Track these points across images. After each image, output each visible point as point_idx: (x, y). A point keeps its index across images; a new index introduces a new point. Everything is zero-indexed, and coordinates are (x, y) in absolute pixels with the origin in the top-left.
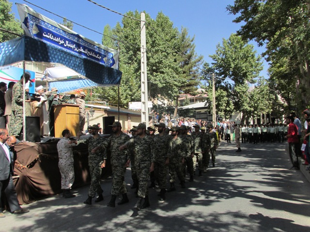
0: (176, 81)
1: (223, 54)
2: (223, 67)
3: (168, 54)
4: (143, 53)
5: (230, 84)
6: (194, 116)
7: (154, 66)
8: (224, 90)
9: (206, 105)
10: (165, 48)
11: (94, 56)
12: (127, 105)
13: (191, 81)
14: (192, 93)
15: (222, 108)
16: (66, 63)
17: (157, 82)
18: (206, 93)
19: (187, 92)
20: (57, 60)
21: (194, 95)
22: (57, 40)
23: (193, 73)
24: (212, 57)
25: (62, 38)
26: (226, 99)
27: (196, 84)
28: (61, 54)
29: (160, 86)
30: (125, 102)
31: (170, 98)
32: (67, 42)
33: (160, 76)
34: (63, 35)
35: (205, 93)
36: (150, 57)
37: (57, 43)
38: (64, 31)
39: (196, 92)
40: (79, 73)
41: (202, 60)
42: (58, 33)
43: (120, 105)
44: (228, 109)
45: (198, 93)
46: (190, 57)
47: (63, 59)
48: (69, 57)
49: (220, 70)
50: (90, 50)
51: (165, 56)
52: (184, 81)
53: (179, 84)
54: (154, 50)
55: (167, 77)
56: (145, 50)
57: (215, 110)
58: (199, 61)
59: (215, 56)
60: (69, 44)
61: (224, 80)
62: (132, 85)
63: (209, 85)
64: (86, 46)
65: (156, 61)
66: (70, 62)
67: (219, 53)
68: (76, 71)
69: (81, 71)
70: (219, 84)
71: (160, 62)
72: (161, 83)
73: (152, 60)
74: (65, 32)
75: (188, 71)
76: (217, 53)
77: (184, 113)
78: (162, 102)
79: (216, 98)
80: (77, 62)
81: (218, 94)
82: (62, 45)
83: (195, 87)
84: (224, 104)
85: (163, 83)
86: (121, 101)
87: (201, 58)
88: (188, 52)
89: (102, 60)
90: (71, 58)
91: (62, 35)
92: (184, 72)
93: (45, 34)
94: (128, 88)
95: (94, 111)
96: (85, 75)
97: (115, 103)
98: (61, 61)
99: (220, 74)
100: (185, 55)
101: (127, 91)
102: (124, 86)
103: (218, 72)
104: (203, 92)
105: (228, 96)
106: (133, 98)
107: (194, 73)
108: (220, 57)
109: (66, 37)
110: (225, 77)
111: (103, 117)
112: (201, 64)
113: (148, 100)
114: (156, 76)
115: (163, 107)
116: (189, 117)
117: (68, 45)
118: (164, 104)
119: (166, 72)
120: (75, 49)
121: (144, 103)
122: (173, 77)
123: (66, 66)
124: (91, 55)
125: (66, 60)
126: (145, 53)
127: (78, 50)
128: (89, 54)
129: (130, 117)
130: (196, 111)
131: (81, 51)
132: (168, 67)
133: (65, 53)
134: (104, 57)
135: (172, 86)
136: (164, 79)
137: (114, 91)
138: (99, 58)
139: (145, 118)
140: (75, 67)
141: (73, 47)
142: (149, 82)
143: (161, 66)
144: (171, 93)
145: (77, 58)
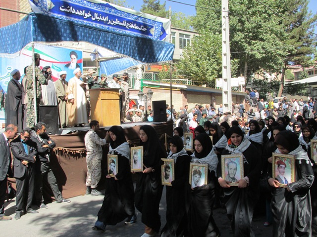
0: (279, 49)
3: (269, 15)
4: (224, 17)
6: (307, 95)
7: (250, 32)
10: (265, 8)
11: (137, 28)
12: (214, 82)
13: (302, 48)
16: (93, 40)
17: (254, 52)
19: (298, 62)
20: (80, 38)
21: (307, 66)
22: (80, 13)
23: (305, 37)
25: (87, 10)
27: (310, 52)
28: (84, 29)
29: (258, 56)
30: (211, 78)
31: (273, 72)
32: (96, 15)
33: (258, 44)
34: (88, 6)
36: (245, 21)
37: (82, 17)
38: (89, 2)
39: (309, 62)
40: (113, 50)
42: (81, 5)
43: (205, 81)
45: (312, 63)
46: (301, 18)
47: (88, 35)
48: (97, 32)
50: (129, 22)
51: (266, 18)
52: (291, 48)
53: (284, 54)
54: (250, 11)
55: (267, 45)
56: (227, 14)
60: (98, 16)
62: (219, 58)
64: (123, 16)
65: (253, 25)
66: (99, 38)
68: (109, 49)
69: (117, 48)
71: (259, 27)
72: (260, 53)
73: (248, 25)
74: (91, 2)
75: (298, 36)
77: (293, 90)
78: (264, 77)
80: (108, 38)
82: (89, 19)
83: (308, 56)
85: (262, 53)
86: (206, 78)
88: (299, 10)
90: (99, 34)
91: (86, 6)
92: (293, 37)
93: (62, 8)
94: (216, 61)
96: (122, 53)
97: (199, 81)
98: (85, 39)
100: (294, 14)
101: (214, 65)
102: (209, 60)
106: (220, 73)
107: (307, 37)
109: (93, 8)
111: (153, 102)
113: (232, 76)
114: (253, 45)
115: (265, 83)
116: (299, 94)
117: (97, 18)
118: (267, 79)
119: (267, 39)
120: (108, 22)
121: (226, 80)
122: (275, 45)
123: (93, 43)
124: (131, 27)
125: (92, 37)
126: (228, 18)
127: (112, 22)
128: (128, 27)
129: (215, 97)
130: (311, 87)
131: (117, 23)
132: (269, 32)
133: (90, 28)
134: (150, 29)
135: (275, 56)
136: (263, 48)
137: (198, 66)
138: (143, 30)
139: (227, 99)
140: (106, 44)
141: (105, 20)
142: (245, 53)
143: (261, 32)
144: (274, 65)
145: (108, 32)
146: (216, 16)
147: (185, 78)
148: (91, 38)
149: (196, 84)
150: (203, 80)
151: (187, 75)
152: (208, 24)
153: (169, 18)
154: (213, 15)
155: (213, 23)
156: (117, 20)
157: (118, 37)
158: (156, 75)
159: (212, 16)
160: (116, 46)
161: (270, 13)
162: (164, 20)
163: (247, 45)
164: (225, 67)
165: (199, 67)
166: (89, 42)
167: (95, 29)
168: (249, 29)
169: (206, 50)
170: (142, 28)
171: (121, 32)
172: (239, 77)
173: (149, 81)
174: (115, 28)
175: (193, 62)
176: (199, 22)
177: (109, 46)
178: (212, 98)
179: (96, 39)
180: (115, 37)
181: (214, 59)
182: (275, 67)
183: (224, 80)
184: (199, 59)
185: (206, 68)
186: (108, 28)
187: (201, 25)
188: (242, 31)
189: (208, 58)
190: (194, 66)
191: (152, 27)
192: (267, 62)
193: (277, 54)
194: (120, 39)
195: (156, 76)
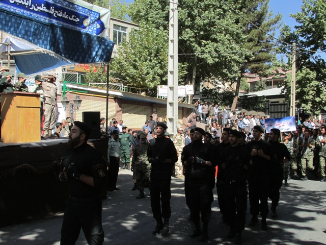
0: (235, 54)
1: (314, 12)
2: (313, 32)
4: (172, 10)
5: (323, 60)
6: (264, 110)
7: (201, 30)
8: (312, 70)
9: (283, 92)
11: (66, 17)
12: (155, 90)
13: (261, 54)
14: (261, 72)
15: (307, 97)
16: (10, 29)
17: (205, 56)
18: (284, 73)
19: (254, 71)
21: (266, 76)
23: (265, 41)
24: (294, 16)
26: (315, 83)
27: (268, 59)
29: (210, 61)
30: (152, 85)
31: (227, 81)
33: (210, 45)
35: (282, 74)
36: (196, 16)
40: (35, 43)
41: (280, 22)
43: (145, 88)
44: (318, 99)
46: (261, 17)
47: (4, 22)
48: (16, 20)
49: (308, 38)
51: (221, 14)
52: (248, 54)
53: (241, 60)
54: (202, 4)
55: (221, 49)
56: (176, 6)
57: (294, 101)
58: (276, 22)
59: (299, 15)
61: (315, 53)
62: (163, 59)
63: (289, 62)
65: (206, 22)
66: (18, 27)
67: (306, 10)
68: (30, 41)
69: (41, 41)
70: (305, 59)
71: (212, 24)
72: (212, 57)
73: (198, 21)
75: (257, 39)
76: (303, 10)
77: (249, 104)
78: (216, 86)
79: (299, 82)
80: (31, 27)
81: (301, 75)
82: (6, 1)
83: (267, 64)
84: (311, 92)
85: (215, 57)
86: (146, 84)
87: (278, 19)
88: (258, 8)
89: (81, 24)
92: (250, 40)
94: (159, 63)
95: (80, 101)
96: (48, 47)
97: (136, 87)
99: (308, 44)
100: (253, 12)
101: (156, 68)
102: (150, 61)
103: (305, 40)
104: (277, 72)
105: (318, 79)
106: (164, 79)
107: (267, 41)
108: (307, 17)
110: (315, 49)
111: (83, 113)
112: (278, 28)
114: (205, 45)
115: (216, 93)
116: (254, 110)
117: (17, 1)
118: (219, 88)
119: (220, 40)
120: (31, 7)
121: (171, 88)
122: (231, 48)
123: (11, 33)
124: (60, 16)
125: (10, 25)
126: (176, 11)
127: (36, 8)
128: (56, 15)
129: (156, 109)
130: (269, 101)
131: (42, 9)
132: (224, 32)
133: (8, 13)
134: (84, 20)
135: (230, 62)
136: (216, 51)
137: (135, 67)
138: (74, 20)
139: (172, 112)
140: (27, 35)
141: (27, 4)
142: (194, 55)
143: (214, 31)
144: (228, 72)
145: (31, 20)
146: (160, 6)
147: (119, 82)
148: (8, 26)
149: (134, 91)
150: (142, 87)
151: (122, 79)
152: (150, 15)
153: (108, 8)
154: (157, 4)
155: (156, 14)
156: (43, 5)
157: (43, 27)
158: (82, 76)
159: (155, 6)
160: (39, 39)
161: (226, 8)
162: (102, 11)
163: (197, 46)
164: (172, 73)
165: (137, 69)
166: (5, 31)
167: (15, 15)
168: (200, 26)
169: (146, 48)
170: (74, 18)
171: (47, 21)
172: (186, 85)
173: (73, 84)
174: (39, 16)
175: (130, 62)
176: (139, 11)
177: (31, 38)
178: (152, 110)
179: (15, 27)
180: (40, 27)
181: (157, 60)
182: (229, 75)
183: (170, 88)
184: (137, 59)
185: (145, 72)
186: (31, 15)
187: (142, 16)
188: (191, 27)
189: (149, 58)
190: (132, 67)
191: (87, 17)
192: (219, 68)
193: (232, 60)
194: (45, 29)
195: (82, 78)
